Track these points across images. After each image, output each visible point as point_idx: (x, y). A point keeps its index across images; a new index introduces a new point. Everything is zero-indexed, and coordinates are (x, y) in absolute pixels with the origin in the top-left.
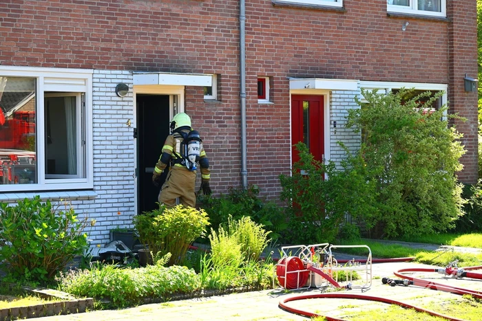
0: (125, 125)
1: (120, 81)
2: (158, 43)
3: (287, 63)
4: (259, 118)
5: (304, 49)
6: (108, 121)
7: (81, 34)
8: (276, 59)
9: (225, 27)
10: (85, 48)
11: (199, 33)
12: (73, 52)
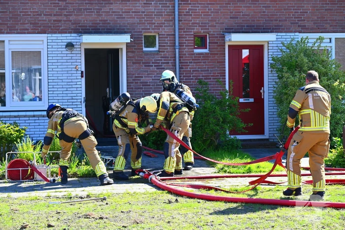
0: (74, 69)
1: (70, 41)
2: (102, 15)
3: (223, 23)
4: (194, 63)
5: (240, 12)
6: (59, 67)
7: (37, 12)
8: (211, 21)
10: (40, 20)
11: (139, 6)
12: (31, 24)
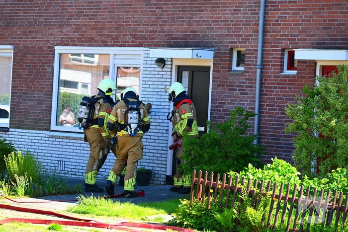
0: (163, 90)
2: (192, 25)
3: (314, 36)
4: (279, 88)
5: (334, 20)
6: (151, 86)
7: (137, 22)
8: (301, 32)
9: (252, 6)
11: (228, 14)
12: (131, 35)
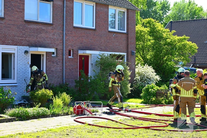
0: (27, 63)
1: (26, 50)
2: (38, 38)
3: (78, 45)
4: (69, 62)
5: (83, 41)
6: (22, 62)
7: (14, 35)
8: (74, 44)
9: (59, 34)
10: (15, 39)
11: (51, 35)
12: (11, 40)
